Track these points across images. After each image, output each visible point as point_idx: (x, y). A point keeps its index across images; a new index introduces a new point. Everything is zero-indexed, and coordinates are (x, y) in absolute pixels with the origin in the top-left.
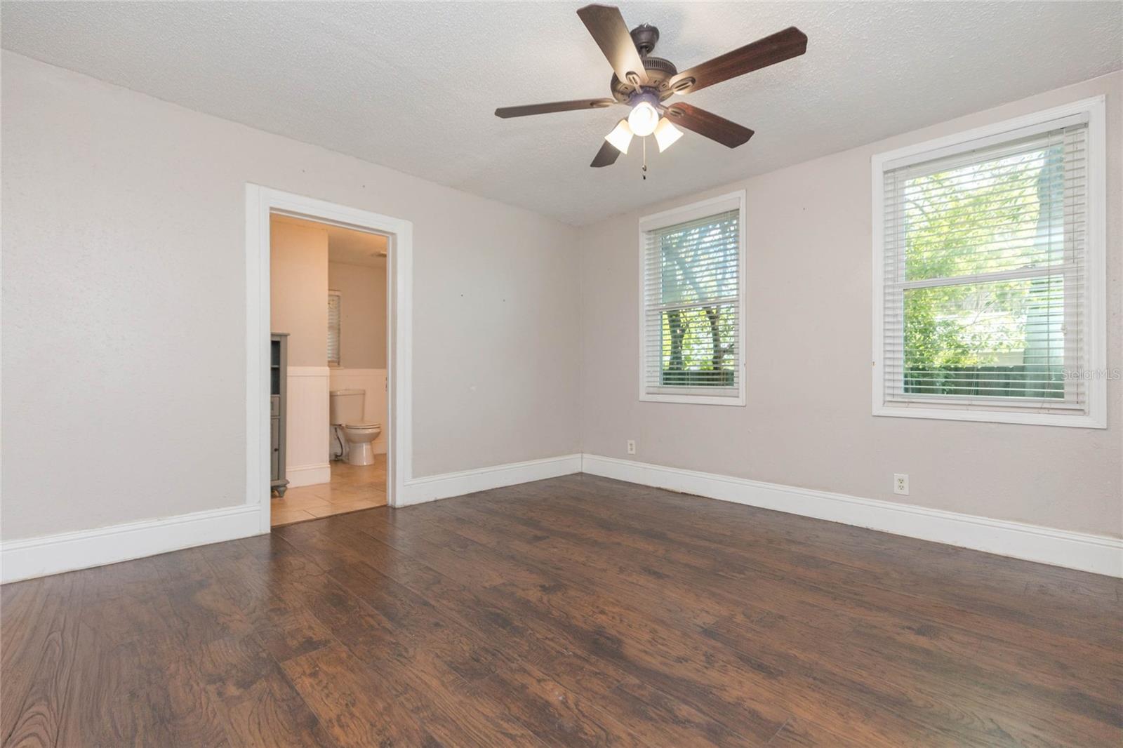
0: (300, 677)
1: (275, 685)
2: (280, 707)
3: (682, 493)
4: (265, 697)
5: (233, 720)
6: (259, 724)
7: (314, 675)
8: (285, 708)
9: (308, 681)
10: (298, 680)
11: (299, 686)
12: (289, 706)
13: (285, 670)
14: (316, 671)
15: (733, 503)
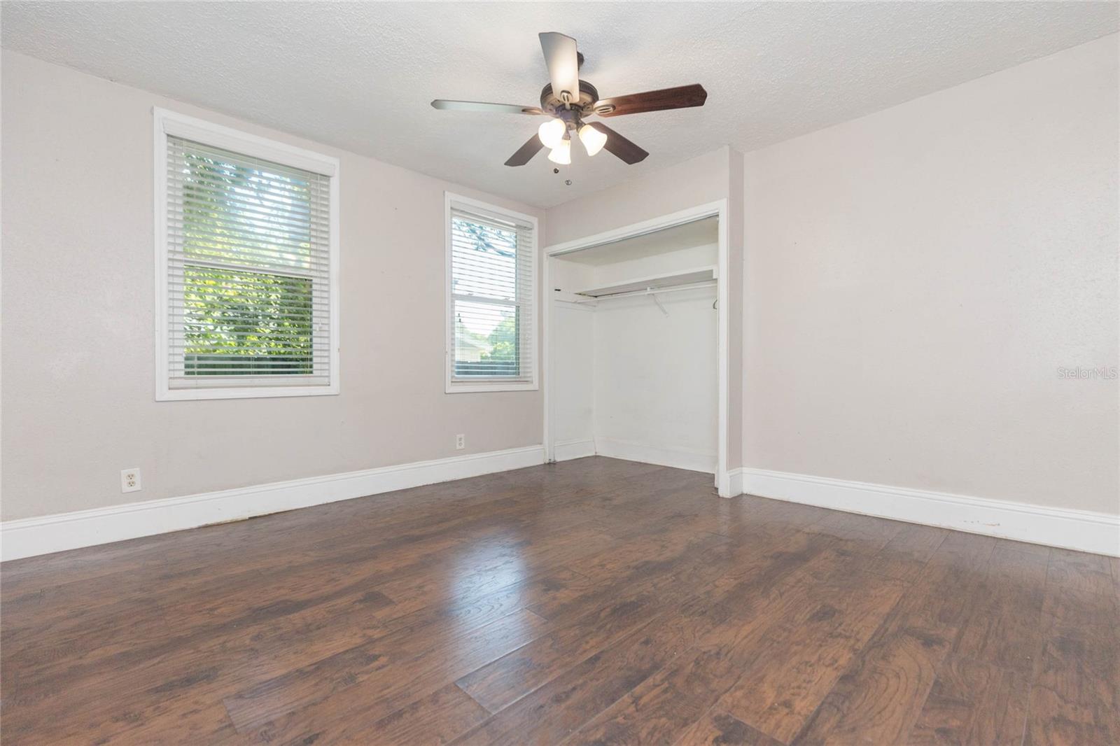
0: (799, 713)
1: (825, 729)
2: (849, 708)
3: (250, 518)
4: (847, 728)
5: (895, 736)
6: (879, 713)
7: (787, 704)
8: (847, 703)
9: (799, 705)
10: (803, 713)
11: (812, 709)
12: (843, 702)
13: (795, 733)
14: (778, 704)
15: (327, 504)
